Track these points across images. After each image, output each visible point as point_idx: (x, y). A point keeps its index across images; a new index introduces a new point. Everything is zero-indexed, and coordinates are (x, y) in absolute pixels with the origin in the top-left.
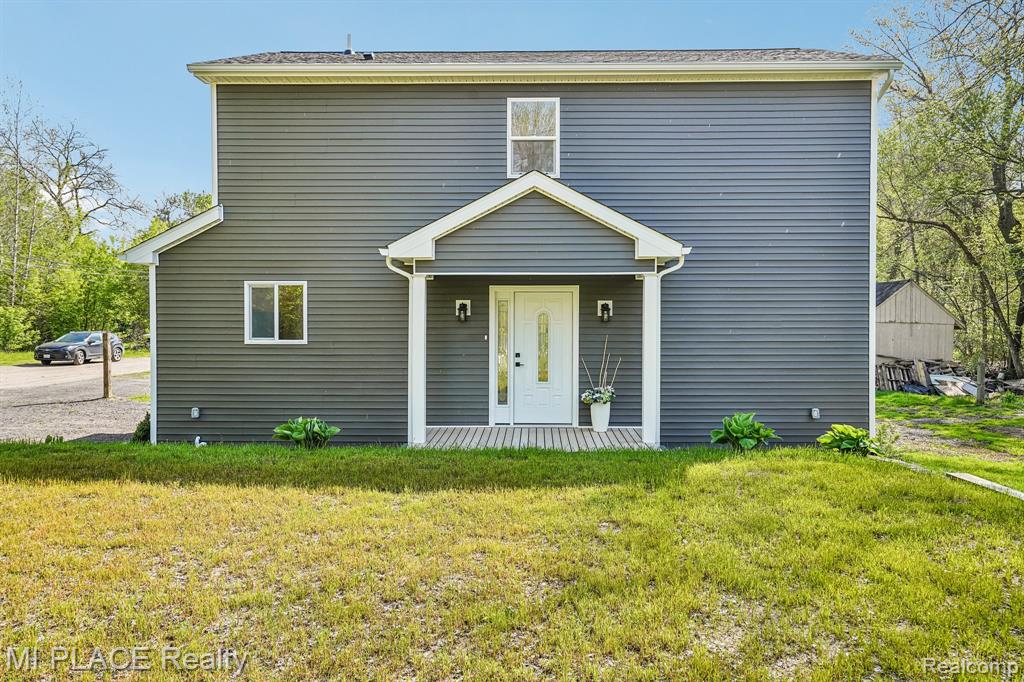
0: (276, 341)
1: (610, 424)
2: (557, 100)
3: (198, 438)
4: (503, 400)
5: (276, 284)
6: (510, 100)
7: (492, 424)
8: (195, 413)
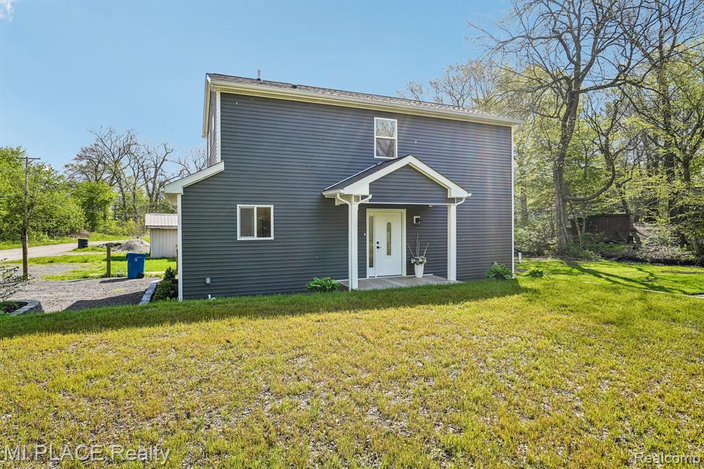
0: (255, 238)
1: (424, 273)
2: (396, 120)
3: (209, 296)
4: (371, 266)
5: (255, 207)
6: (375, 118)
7: (368, 278)
8: (208, 281)
